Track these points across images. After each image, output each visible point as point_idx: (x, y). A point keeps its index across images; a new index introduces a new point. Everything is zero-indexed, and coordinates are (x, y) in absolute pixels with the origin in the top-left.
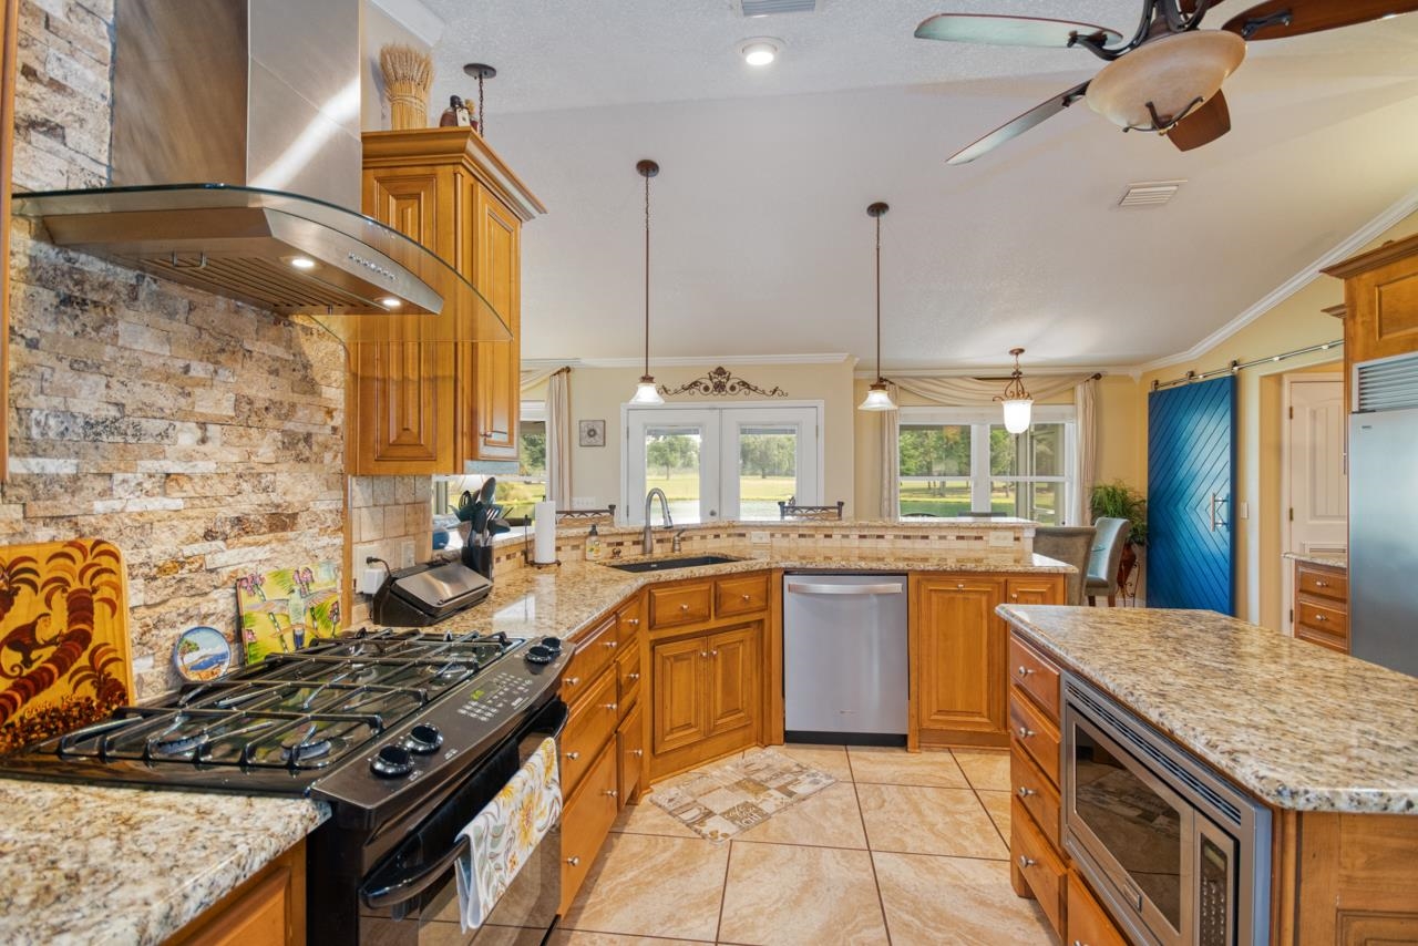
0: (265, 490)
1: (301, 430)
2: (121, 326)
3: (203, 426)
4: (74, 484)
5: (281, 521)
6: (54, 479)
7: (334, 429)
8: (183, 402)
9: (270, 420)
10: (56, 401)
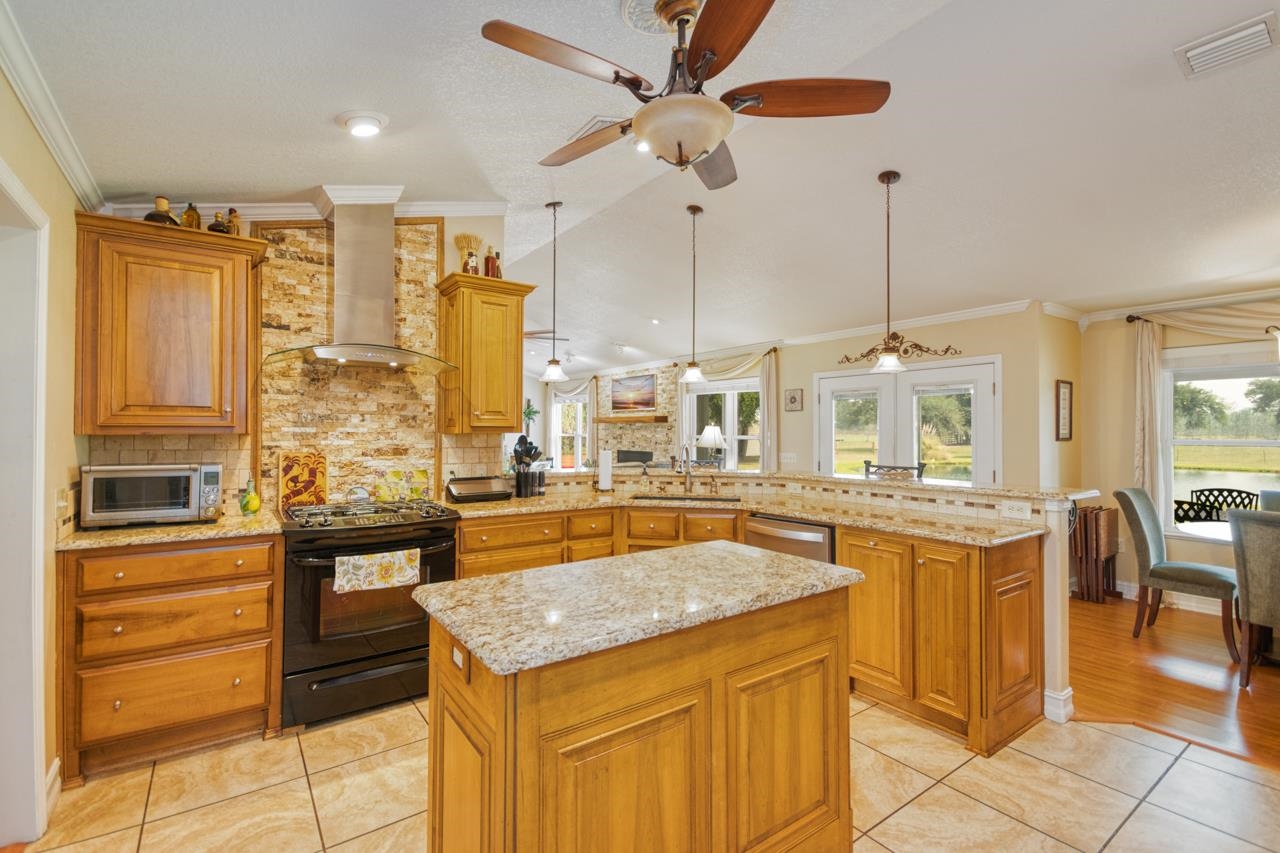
0: (391, 439)
1: (411, 414)
2: (331, 385)
3: (362, 415)
4: (315, 435)
5: (399, 452)
6: (309, 434)
7: (430, 414)
8: (353, 407)
9: (394, 411)
10: (310, 410)
